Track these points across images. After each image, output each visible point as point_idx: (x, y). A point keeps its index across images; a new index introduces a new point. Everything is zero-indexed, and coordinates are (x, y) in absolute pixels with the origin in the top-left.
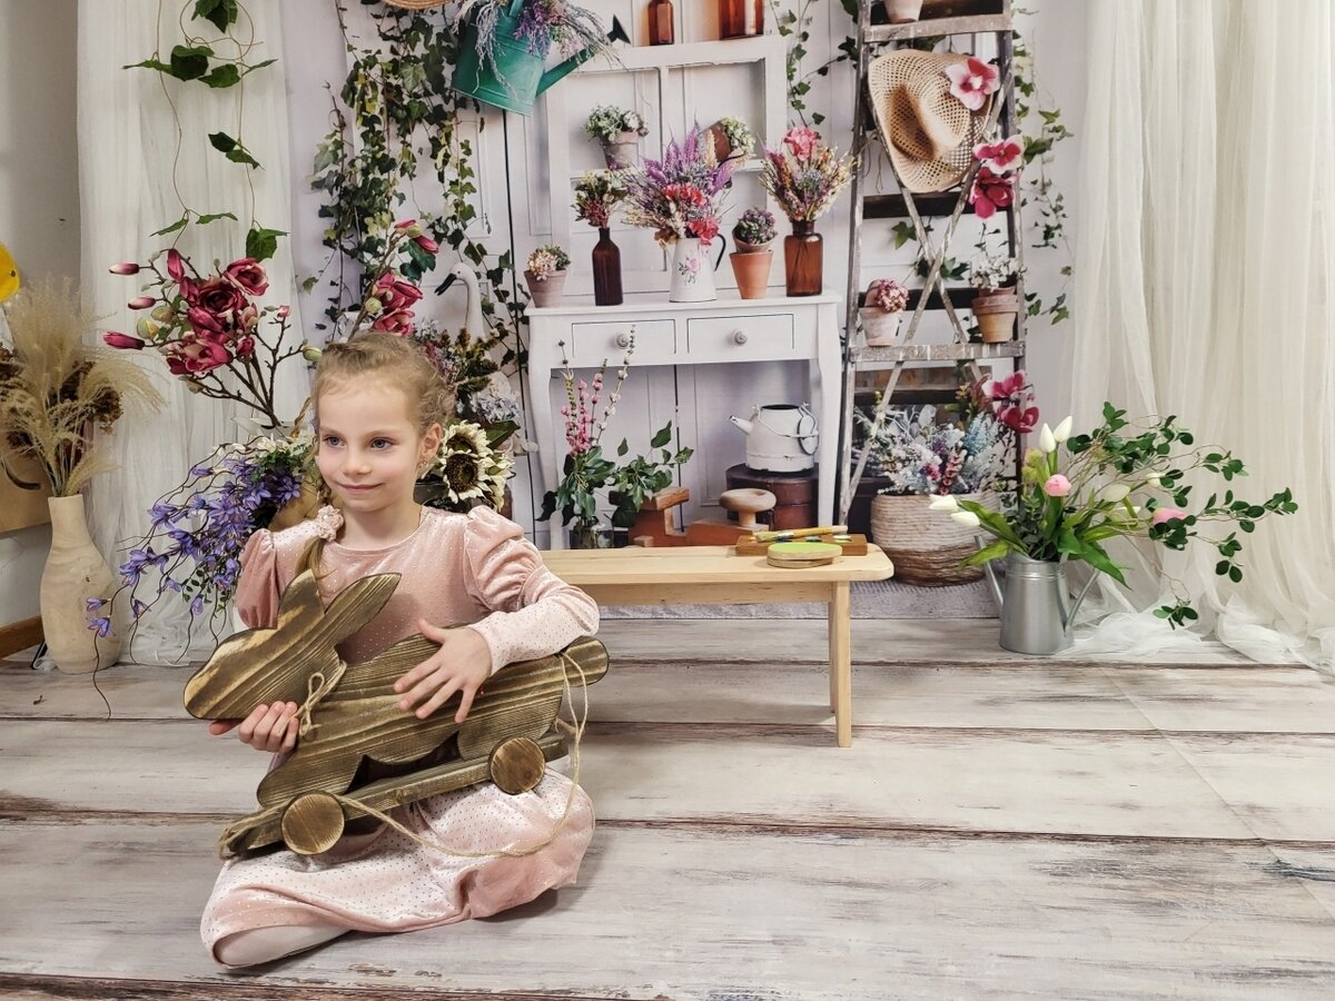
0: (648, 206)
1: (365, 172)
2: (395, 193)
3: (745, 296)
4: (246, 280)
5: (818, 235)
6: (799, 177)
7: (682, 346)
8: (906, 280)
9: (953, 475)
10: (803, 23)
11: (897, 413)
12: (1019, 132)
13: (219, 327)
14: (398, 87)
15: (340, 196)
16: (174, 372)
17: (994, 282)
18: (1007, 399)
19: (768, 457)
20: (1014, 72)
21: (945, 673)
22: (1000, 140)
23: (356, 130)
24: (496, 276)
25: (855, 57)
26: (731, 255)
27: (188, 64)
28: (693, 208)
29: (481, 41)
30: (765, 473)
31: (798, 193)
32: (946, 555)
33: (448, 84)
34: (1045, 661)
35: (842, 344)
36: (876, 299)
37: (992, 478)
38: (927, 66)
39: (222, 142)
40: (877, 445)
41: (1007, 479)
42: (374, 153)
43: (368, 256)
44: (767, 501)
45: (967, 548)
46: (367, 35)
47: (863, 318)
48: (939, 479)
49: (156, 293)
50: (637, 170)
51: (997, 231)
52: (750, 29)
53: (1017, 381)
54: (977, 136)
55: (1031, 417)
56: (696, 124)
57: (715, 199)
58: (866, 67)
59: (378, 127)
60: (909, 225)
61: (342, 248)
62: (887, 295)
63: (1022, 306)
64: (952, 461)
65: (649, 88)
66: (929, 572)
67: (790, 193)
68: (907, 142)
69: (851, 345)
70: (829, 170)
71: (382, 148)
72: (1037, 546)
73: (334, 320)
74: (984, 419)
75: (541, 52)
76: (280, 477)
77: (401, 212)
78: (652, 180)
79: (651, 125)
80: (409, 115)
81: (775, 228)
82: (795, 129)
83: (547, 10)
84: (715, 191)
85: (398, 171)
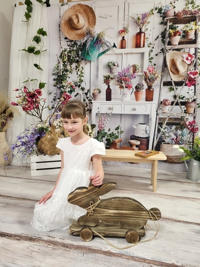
0: (118, 81)
1: (63, 72)
2: (68, 76)
3: (137, 100)
4: (38, 93)
5: (153, 89)
6: (150, 77)
7: (123, 110)
8: (171, 99)
9: (178, 141)
10: (153, 45)
11: (167, 127)
12: (198, 69)
13: (32, 102)
14: (70, 56)
15: (58, 77)
16: (23, 110)
17: (190, 100)
18: (192, 125)
19: (139, 134)
20: (198, 56)
21: (174, 183)
22: (194, 71)
23: (62, 64)
24: (86, 94)
25: (164, 52)
26: (134, 92)
27: (31, 50)
28: (127, 82)
29: (87, 47)
30: (138, 137)
31: (149, 80)
32: (176, 157)
33: (80, 55)
34: (196, 182)
35: (156, 112)
36: (164, 103)
37: (187, 142)
38: (179, 55)
39: (36, 65)
40: (163, 133)
41: (190, 142)
42: (65, 69)
43: (62, 89)
44: (138, 143)
45: (180, 156)
46: (65, 45)
47: (161, 106)
48: (175, 141)
49: (21, 95)
50: (116, 74)
51: (192, 90)
52: (142, 46)
53: (194, 122)
54: (189, 70)
55: (197, 130)
56: (129, 65)
57: (132, 81)
58: (166, 54)
60: (173, 88)
61: (57, 87)
62: (167, 102)
63: (196, 106)
64: (179, 138)
65: (120, 57)
66: (172, 161)
68: (173, 70)
69: (158, 112)
70: (156, 75)
71: (66, 68)
72: (196, 157)
73: (55, 101)
74: (186, 129)
75: (99, 49)
76: (42, 132)
77: (69, 80)
78: (119, 76)
79: (120, 65)
80: (72, 61)
81: (144, 87)
82: (150, 67)
83: (101, 41)
84: (132, 79)
85: (69, 72)
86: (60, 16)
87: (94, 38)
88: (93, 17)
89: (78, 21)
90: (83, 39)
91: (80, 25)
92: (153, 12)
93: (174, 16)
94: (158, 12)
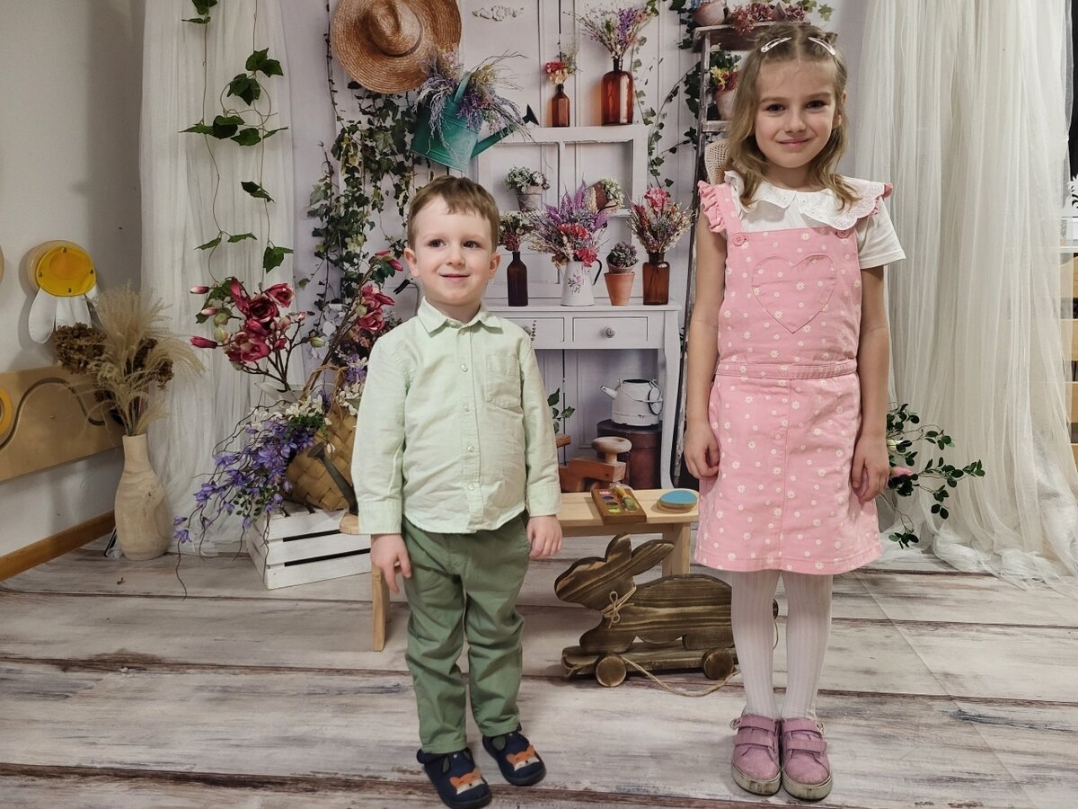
0: (548, 238)
1: (347, 206)
2: (367, 221)
3: (615, 302)
4: (281, 298)
5: (666, 263)
6: (654, 222)
7: (569, 336)
10: (660, 117)
14: (372, 148)
15: (328, 222)
16: (230, 360)
19: (627, 415)
23: (341, 177)
25: (696, 142)
26: (605, 274)
27: (224, 128)
28: (579, 241)
29: (433, 118)
30: (624, 425)
31: (654, 233)
33: (408, 147)
35: (681, 339)
39: (250, 188)
42: (354, 193)
43: (347, 265)
44: (626, 446)
46: (351, 111)
50: (541, 212)
52: (623, 119)
56: (583, 183)
57: (595, 235)
58: (703, 149)
59: (357, 175)
61: (328, 258)
65: (551, 157)
67: (648, 233)
70: (675, 219)
71: (360, 190)
73: (321, 309)
75: (476, 128)
76: (301, 433)
77: (372, 235)
78: (551, 220)
79: (552, 182)
80: (380, 168)
81: (637, 257)
82: (653, 189)
83: (481, 99)
84: (596, 229)
85: (371, 207)
86: (328, 6)
87: (456, 88)
88: (452, 14)
89: (397, 27)
90: (417, 90)
91: (404, 39)
92: (656, 7)
93: (724, 23)
94: (672, 8)
